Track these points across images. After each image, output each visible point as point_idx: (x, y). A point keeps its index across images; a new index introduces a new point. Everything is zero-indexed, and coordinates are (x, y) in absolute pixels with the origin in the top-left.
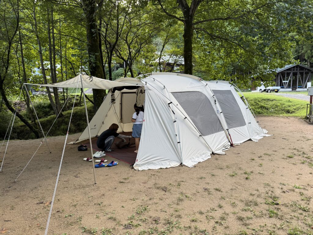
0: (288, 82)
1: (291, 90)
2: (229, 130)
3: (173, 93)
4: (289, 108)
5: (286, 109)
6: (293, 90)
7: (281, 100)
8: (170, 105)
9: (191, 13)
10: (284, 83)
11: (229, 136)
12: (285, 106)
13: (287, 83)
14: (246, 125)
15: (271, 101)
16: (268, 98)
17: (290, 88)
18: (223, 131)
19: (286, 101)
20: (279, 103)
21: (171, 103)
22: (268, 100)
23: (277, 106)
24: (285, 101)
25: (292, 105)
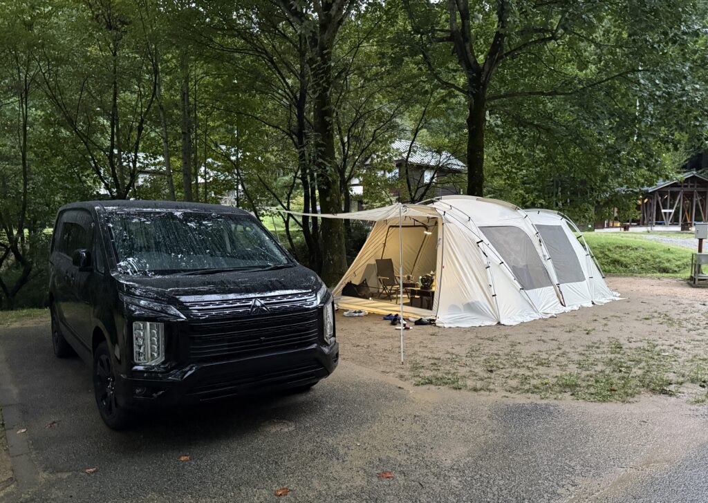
0: (672, 211)
1: (678, 229)
2: (561, 286)
3: (481, 228)
4: (667, 265)
5: (662, 266)
6: (683, 229)
7: (653, 249)
8: (480, 244)
9: (484, 79)
10: (665, 213)
11: (559, 294)
12: (660, 260)
13: (670, 213)
14: (585, 281)
15: (633, 249)
16: (628, 245)
17: (677, 225)
18: (552, 287)
19: (664, 251)
20: (649, 255)
21: (482, 241)
22: (628, 247)
23: (645, 260)
24: (661, 251)
25: (674, 259)
